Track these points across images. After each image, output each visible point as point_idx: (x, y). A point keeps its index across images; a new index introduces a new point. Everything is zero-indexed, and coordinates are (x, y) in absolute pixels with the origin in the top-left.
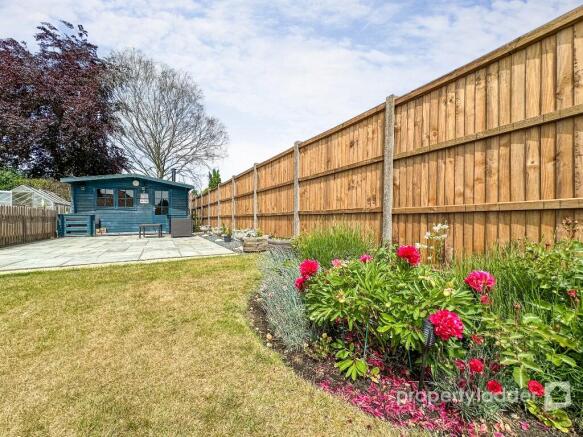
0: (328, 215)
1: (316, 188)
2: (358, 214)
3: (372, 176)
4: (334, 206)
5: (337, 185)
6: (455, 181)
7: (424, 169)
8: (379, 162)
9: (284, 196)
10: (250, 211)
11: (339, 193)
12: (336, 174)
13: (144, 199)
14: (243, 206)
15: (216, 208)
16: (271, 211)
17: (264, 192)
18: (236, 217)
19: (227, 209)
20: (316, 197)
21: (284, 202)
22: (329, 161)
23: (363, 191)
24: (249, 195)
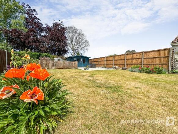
2: (138, 64)
4: (133, 63)
7: (147, 60)
8: (141, 58)
9: (122, 61)
10: (112, 63)
11: (134, 61)
12: (134, 59)
13: (81, 60)
14: (109, 62)
15: (97, 62)
16: (118, 63)
17: (116, 60)
18: (106, 64)
19: (102, 63)
20: (130, 62)
21: (122, 62)
22: (132, 57)
23: (139, 61)
24: (111, 60)
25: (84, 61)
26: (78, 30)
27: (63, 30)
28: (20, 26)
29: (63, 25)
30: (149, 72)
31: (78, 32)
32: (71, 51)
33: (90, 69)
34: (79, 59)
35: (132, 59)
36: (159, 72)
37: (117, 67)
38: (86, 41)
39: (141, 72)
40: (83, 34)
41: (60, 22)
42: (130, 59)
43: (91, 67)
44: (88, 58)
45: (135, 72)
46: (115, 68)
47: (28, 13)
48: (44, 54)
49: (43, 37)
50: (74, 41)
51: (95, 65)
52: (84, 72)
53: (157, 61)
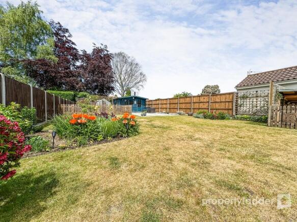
0: (199, 109)
1: (197, 104)
2: (205, 109)
3: (207, 104)
4: (200, 107)
5: (201, 104)
6: (217, 106)
7: (214, 104)
8: (208, 102)
9: (188, 104)
10: (176, 107)
11: (201, 105)
12: (201, 102)
13: (135, 102)
14: (172, 106)
15: (157, 105)
16: (183, 107)
17: (182, 103)
18: (169, 109)
19: (164, 106)
20: (197, 106)
21: (188, 106)
22: (199, 100)
23: (206, 106)
24: (175, 104)
25: (139, 104)
26: (129, 57)
27: (108, 57)
28: (48, 54)
29: (108, 51)
30: (213, 118)
31: (130, 60)
32: (118, 88)
33: (148, 115)
34: (132, 101)
35: (199, 103)
36: (223, 118)
37: (182, 112)
38: (141, 74)
39: (205, 118)
40: (137, 64)
41: (102, 47)
42: (197, 103)
43: (149, 111)
44: (144, 100)
45: (199, 118)
46: (180, 114)
47: (57, 34)
48: (81, 93)
49: (78, 67)
50: (123, 73)
51: (154, 109)
52: (141, 118)
53: (223, 106)
